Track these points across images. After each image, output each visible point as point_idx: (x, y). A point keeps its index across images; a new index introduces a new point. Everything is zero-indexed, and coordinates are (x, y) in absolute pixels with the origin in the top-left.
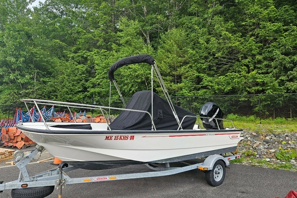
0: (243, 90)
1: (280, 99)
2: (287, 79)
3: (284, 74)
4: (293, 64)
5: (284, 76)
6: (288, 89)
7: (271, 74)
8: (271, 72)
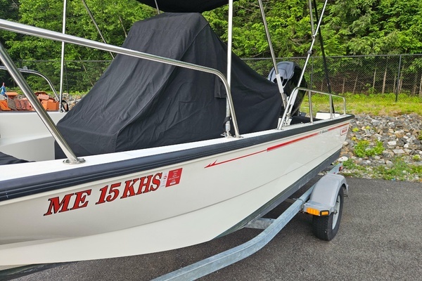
0: (286, 50)
1: (336, 64)
2: (350, 33)
3: (345, 26)
4: (361, 9)
5: (345, 28)
6: (348, 50)
7: (328, 25)
8: (327, 22)
